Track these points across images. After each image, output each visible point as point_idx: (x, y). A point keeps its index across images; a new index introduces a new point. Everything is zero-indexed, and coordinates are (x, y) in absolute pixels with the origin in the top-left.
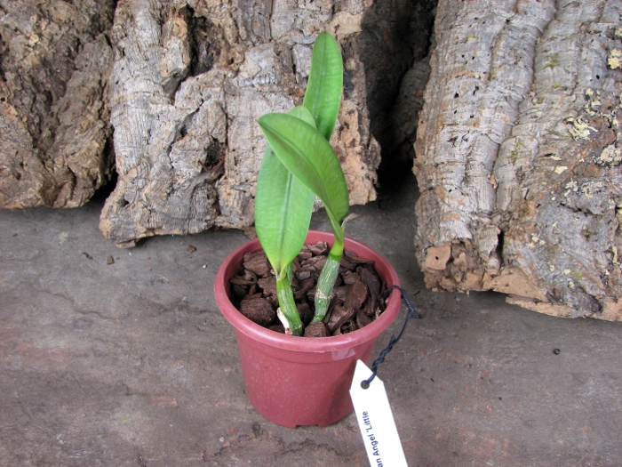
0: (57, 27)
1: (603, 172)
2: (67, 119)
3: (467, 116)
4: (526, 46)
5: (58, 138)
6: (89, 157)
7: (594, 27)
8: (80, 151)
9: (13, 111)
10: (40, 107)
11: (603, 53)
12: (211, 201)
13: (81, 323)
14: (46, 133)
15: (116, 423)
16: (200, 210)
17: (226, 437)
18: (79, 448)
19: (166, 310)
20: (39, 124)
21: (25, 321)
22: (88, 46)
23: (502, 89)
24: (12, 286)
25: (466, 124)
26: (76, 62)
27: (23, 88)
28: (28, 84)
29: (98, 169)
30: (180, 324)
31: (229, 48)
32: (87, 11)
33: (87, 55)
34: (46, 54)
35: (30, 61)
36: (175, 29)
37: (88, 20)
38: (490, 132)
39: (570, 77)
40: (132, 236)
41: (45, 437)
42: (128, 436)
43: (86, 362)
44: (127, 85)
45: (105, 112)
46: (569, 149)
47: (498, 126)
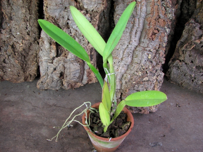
0: (26, 41)
1: (143, 83)
2: (29, 63)
3: (116, 68)
4: (131, 52)
5: (27, 66)
6: (34, 71)
7: (146, 49)
8: (32, 70)
9: (17, 61)
10: (23, 59)
11: (147, 56)
12: (61, 83)
13: (34, 109)
14: (24, 65)
15: (42, 132)
16: (59, 85)
17: (63, 135)
18: (35, 137)
19: (51, 106)
20: (23, 64)
21: (22, 109)
22: (33, 44)
23: (124, 62)
24: (18, 100)
25: (116, 70)
26: (30, 48)
27: (19, 56)
28: (20, 55)
29: (36, 73)
30: (54, 110)
31: (65, 51)
32: (33, 37)
33: (33, 47)
34: (24, 48)
35: (21, 50)
36: (53, 48)
37: (33, 39)
38: (121, 72)
39: (139, 61)
40: (44, 89)
41: (28, 134)
42: (44, 134)
43: (35, 118)
44: (43, 58)
45: (37, 60)
46: (136, 78)
47: (123, 71)
